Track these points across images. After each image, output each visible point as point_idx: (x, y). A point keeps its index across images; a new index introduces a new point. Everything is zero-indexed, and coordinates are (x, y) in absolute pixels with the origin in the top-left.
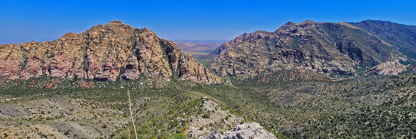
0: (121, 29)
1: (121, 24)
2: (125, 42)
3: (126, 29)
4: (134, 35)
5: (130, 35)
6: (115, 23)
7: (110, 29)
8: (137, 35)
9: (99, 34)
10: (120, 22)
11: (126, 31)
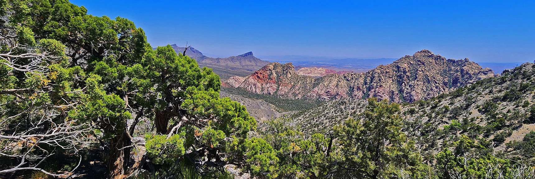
0: (431, 61)
1: (431, 55)
2: (439, 77)
3: (437, 60)
4: (447, 68)
5: (443, 67)
6: (423, 53)
7: (420, 61)
8: (453, 68)
9: (409, 66)
10: (428, 52)
11: (437, 63)
